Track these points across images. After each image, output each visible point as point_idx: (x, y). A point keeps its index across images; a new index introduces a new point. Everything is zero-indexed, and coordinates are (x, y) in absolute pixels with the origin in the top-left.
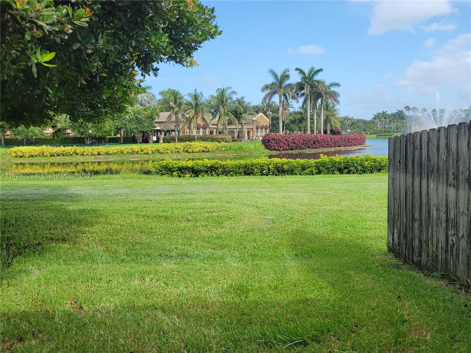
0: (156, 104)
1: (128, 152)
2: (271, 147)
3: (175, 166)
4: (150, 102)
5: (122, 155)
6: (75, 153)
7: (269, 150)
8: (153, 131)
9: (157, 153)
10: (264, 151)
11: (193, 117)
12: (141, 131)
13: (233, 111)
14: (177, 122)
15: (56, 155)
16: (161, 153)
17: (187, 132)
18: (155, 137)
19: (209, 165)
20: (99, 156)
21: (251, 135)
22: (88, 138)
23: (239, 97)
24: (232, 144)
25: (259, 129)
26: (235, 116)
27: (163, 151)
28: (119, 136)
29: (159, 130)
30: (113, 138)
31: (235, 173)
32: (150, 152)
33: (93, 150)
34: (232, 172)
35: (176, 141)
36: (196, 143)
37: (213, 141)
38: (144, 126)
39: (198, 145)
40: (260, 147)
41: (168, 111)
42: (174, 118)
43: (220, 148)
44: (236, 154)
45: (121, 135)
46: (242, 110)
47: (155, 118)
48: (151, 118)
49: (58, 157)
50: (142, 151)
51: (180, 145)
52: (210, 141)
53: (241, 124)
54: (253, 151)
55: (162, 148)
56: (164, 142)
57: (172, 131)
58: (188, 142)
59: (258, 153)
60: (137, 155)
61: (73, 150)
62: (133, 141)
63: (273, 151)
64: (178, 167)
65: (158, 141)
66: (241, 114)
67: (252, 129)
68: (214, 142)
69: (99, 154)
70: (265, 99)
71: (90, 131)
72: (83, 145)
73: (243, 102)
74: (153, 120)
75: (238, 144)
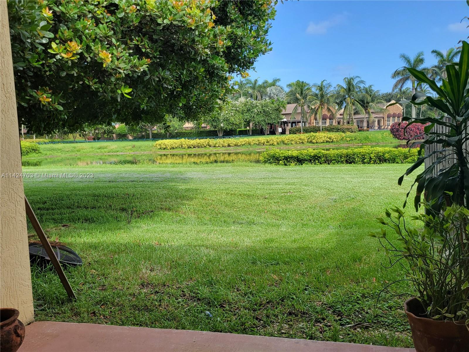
0: (284, 96)
1: (255, 144)
2: (400, 136)
3: (281, 155)
4: (279, 95)
5: (249, 146)
6: (209, 145)
7: (398, 139)
8: (280, 123)
9: (282, 144)
10: (392, 141)
11: (319, 107)
12: (269, 124)
13: (360, 101)
14: (303, 113)
15: (192, 147)
16: (286, 144)
17: (313, 123)
18: (281, 129)
19: (312, 154)
20: (229, 148)
21: (382, 124)
22: (220, 131)
23: (367, 86)
24: (358, 134)
25: (391, 118)
26: (362, 105)
27: (288, 142)
28: (248, 128)
29: (285, 121)
30: (242, 131)
31: (337, 162)
32: (276, 143)
33: (224, 142)
34: (334, 161)
35: (302, 132)
36: (320, 134)
37: (338, 131)
38: (271, 118)
39: (322, 136)
40: (388, 136)
41: (294, 103)
42: (299, 110)
43: (345, 138)
44: (361, 144)
45: (250, 127)
46: (369, 99)
47: (281, 111)
48: (278, 110)
49: (194, 149)
50: (268, 142)
51: (304, 136)
52: (336, 132)
53: (368, 113)
54: (380, 141)
55: (287, 140)
56: (290, 133)
57: (298, 122)
58: (312, 133)
59: (386, 143)
60: (264, 146)
61: (206, 142)
62: (261, 132)
63: (402, 141)
64: (285, 157)
65: (284, 132)
66: (368, 103)
67: (383, 118)
68: (338, 133)
69: (229, 146)
70: (396, 86)
71: (222, 125)
72: (216, 138)
73: (371, 91)
74: (279, 112)
75: (364, 134)
